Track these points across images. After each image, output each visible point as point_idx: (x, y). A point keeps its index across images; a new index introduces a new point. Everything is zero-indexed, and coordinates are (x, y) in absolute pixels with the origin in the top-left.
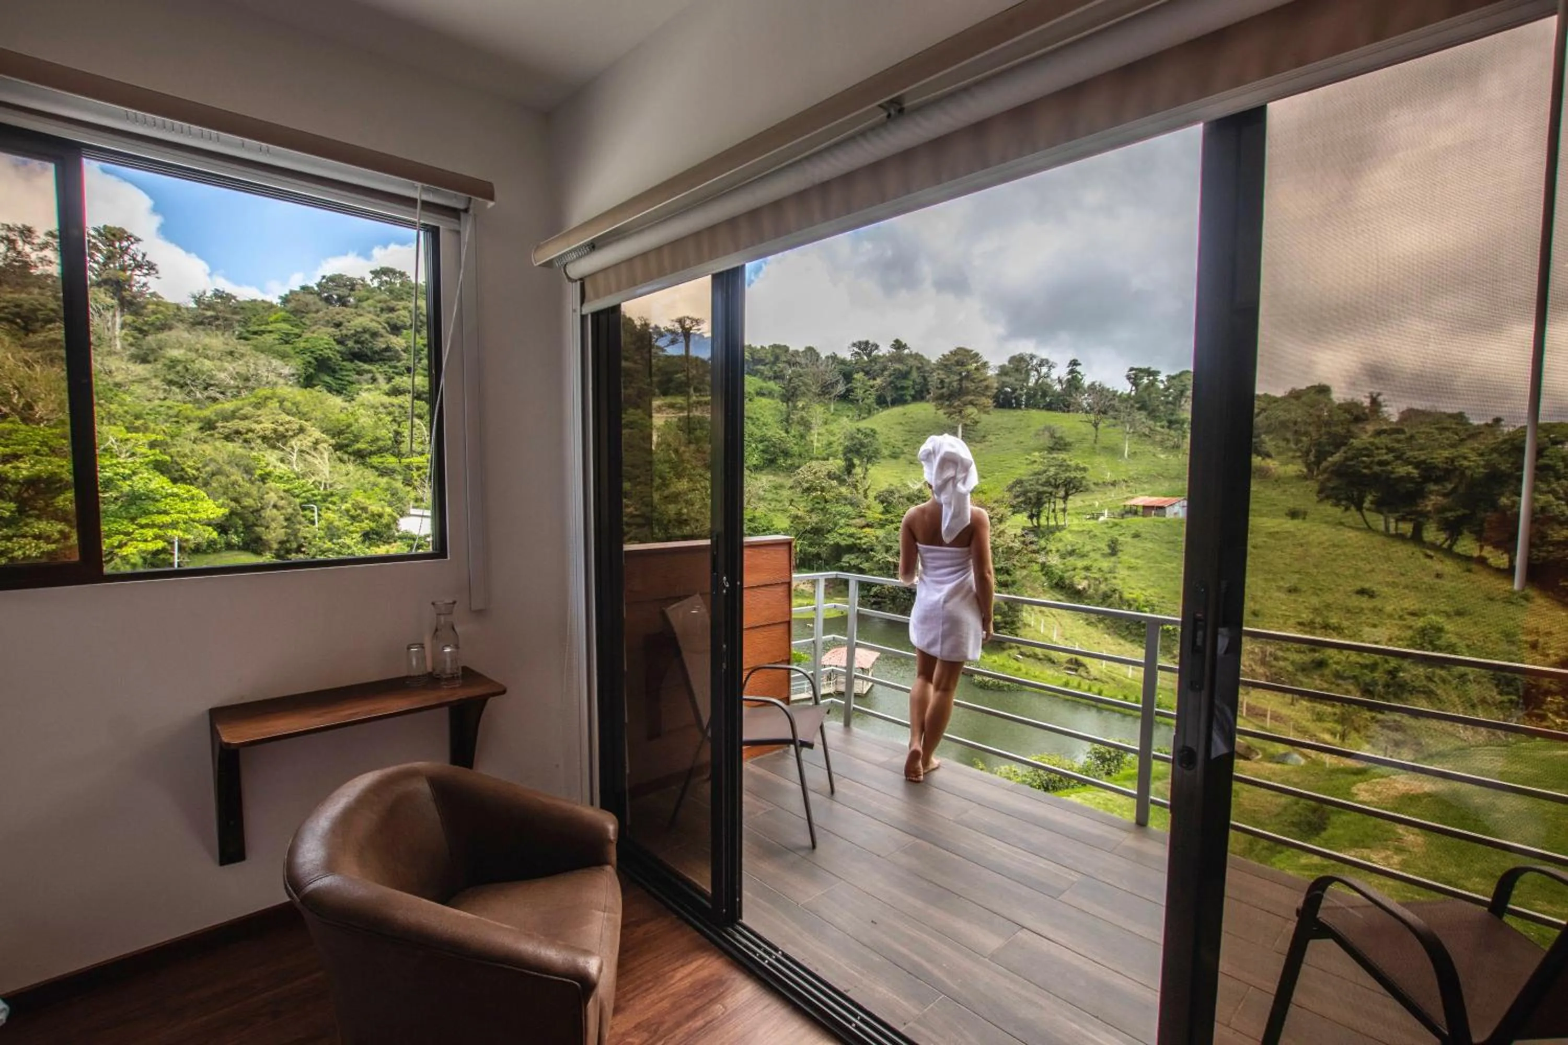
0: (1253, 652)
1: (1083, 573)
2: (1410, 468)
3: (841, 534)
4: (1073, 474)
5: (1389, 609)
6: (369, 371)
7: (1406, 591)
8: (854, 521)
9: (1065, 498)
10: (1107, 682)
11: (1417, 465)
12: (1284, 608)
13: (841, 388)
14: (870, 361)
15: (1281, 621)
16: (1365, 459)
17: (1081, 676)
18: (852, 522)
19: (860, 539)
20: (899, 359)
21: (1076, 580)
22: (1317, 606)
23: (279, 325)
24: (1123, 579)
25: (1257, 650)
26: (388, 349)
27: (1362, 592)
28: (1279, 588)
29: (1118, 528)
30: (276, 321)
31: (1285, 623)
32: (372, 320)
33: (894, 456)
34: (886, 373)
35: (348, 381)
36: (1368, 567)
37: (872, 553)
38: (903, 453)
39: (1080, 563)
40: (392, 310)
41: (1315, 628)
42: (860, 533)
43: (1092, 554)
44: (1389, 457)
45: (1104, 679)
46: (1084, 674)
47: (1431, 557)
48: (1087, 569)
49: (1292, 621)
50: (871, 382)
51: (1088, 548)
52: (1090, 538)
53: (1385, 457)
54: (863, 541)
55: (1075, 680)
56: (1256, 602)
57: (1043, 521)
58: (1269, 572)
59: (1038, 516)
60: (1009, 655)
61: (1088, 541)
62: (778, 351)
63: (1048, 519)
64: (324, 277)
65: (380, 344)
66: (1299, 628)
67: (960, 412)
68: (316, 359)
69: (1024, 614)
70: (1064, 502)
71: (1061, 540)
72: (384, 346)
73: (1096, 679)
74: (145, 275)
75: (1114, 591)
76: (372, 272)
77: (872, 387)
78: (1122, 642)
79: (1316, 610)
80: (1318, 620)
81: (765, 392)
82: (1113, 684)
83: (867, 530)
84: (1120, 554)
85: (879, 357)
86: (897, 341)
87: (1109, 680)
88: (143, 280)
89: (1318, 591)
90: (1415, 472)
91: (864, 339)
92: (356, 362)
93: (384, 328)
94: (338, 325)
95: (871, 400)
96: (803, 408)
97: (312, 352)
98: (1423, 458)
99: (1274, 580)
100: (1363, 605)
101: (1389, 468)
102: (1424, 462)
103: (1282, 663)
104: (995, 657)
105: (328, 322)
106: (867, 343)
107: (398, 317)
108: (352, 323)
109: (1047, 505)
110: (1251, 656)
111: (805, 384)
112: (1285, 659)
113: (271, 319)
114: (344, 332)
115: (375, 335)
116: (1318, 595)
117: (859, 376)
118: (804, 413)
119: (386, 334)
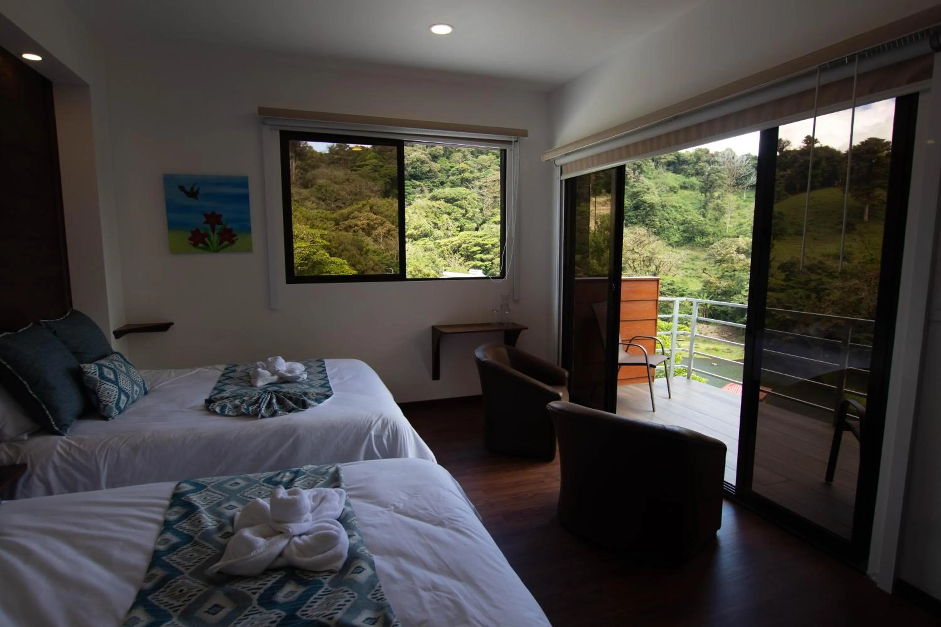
6: (419, 186)
13: (754, 179)
23: (371, 161)
26: (430, 171)
30: (370, 159)
32: (422, 153)
33: (799, 234)
34: (797, 164)
40: (433, 145)
50: (782, 173)
62: (700, 153)
65: (426, 168)
67: (868, 194)
68: (391, 179)
72: (428, 169)
77: (782, 176)
81: (687, 185)
86: (808, 138)
92: (412, 180)
93: (428, 158)
95: (781, 187)
96: (719, 197)
97: (389, 176)
108: (411, 156)
111: (721, 178)
113: (368, 157)
115: (423, 162)
118: (719, 201)
119: (429, 162)
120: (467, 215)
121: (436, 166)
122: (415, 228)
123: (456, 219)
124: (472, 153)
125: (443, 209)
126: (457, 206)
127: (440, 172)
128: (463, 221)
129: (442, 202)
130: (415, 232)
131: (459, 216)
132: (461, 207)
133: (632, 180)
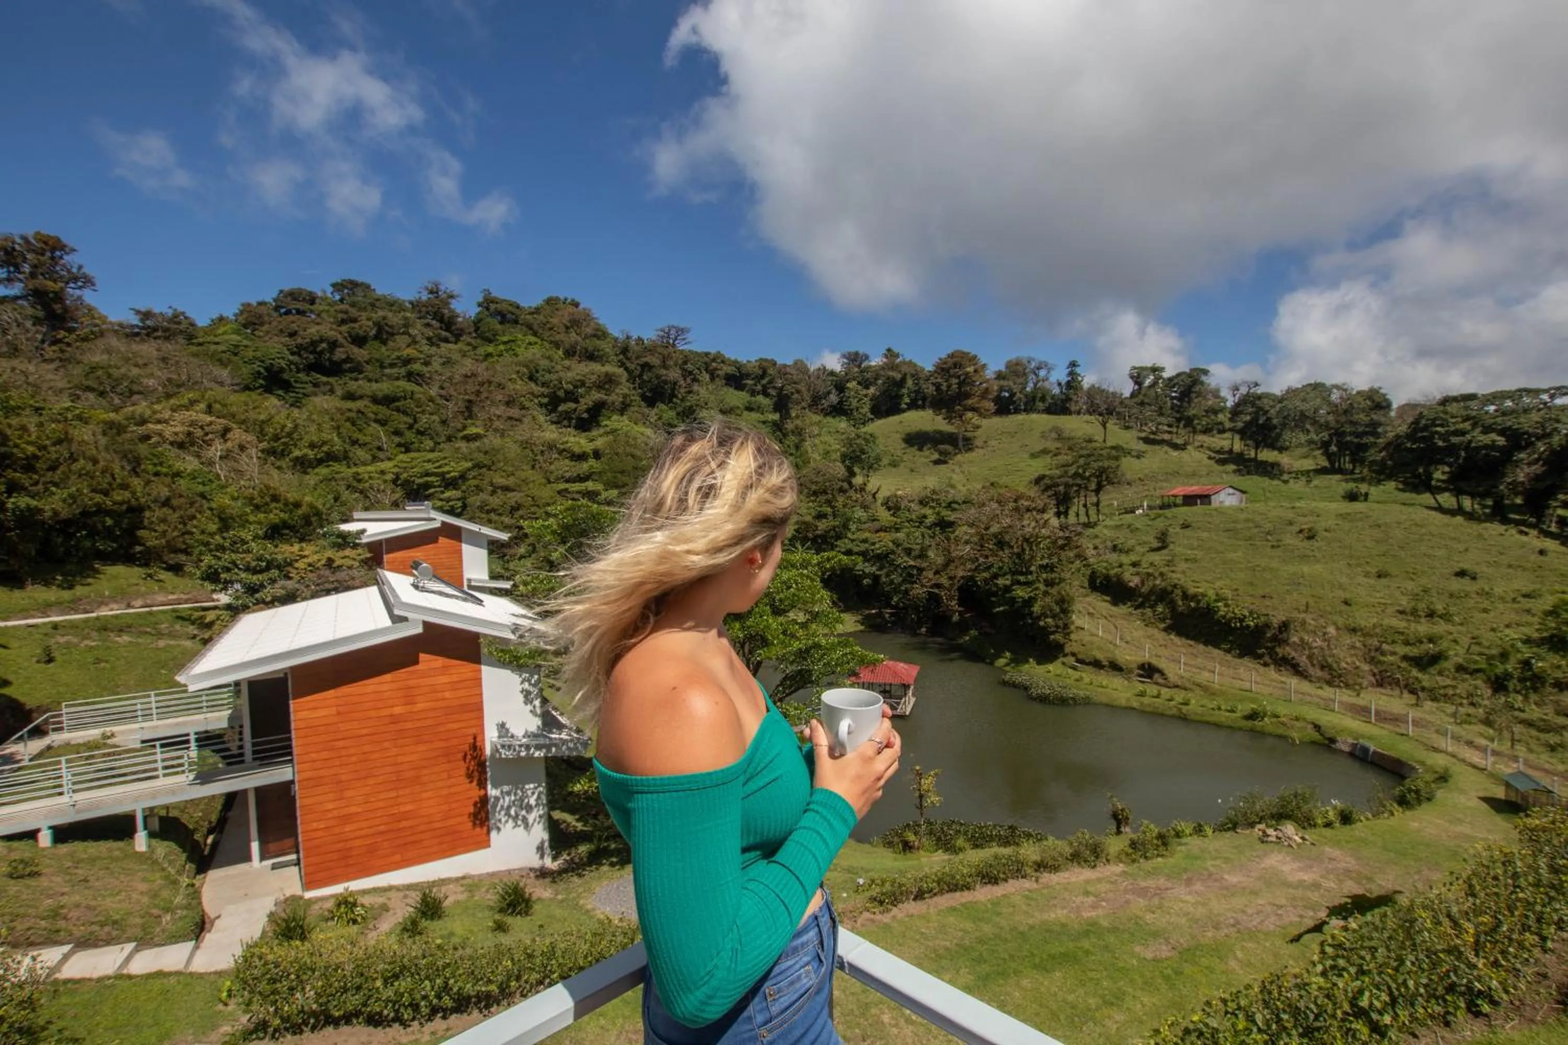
0: (1353, 647)
1: (1132, 570)
2: (1494, 436)
3: (853, 541)
4: (1106, 464)
5: (1498, 590)
6: (327, 383)
7: (1510, 570)
8: (866, 526)
9: (1097, 491)
10: (1191, 690)
11: (1502, 432)
12: (1378, 595)
13: (834, 398)
14: (862, 372)
15: (1379, 610)
16: (1438, 429)
17: (1157, 683)
18: (864, 526)
19: (874, 544)
20: (893, 367)
21: (1127, 576)
22: (1416, 591)
23: (226, 337)
24: (1184, 572)
25: (1358, 645)
26: (348, 360)
27: (1461, 574)
28: (1367, 574)
29: (1162, 518)
30: (225, 333)
31: (1383, 611)
32: (331, 329)
33: (894, 464)
34: (880, 382)
35: (304, 394)
36: (1461, 547)
37: (892, 556)
38: (902, 461)
39: (1125, 559)
40: (354, 320)
41: (1420, 617)
42: (874, 537)
43: (1138, 548)
44: (1467, 425)
45: (1188, 685)
46: (1161, 681)
47: (1526, 534)
48: (1134, 565)
49: (1390, 610)
50: (865, 392)
51: (1131, 542)
52: (1132, 531)
53: (1461, 426)
54: (877, 546)
55: (1152, 689)
56: (1344, 590)
57: (1072, 519)
58: (1351, 557)
59: (1066, 514)
60: (1064, 664)
61: (1129, 535)
62: (765, 364)
63: (1077, 515)
64: (281, 291)
65: (339, 354)
66: (1400, 616)
67: (961, 417)
68: (266, 369)
69: (1074, 617)
70: (1097, 495)
71: (1096, 537)
72: (344, 357)
73: (1177, 686)
74: (80, 288)
75: (1175, 586)
76: (334, 285)
77: (866, 396)
78: (1192, 643)
79: (1416, 597)
80: (1421, 606)
81: (753, 406)
82: (1198, 691)
83: (882, 534)
84: (1171, 546)
85: (870, 367)
86: (889, 350)
87: (1194, 687)
88: (78, 292)
89: (1412, 575)
90: (1501, 441)
91: (853, 350)
92: (313, 373)
93: (345, 338)
94: (293, 335)
95: (866, 409)
96: (797, 417)
97: (262, 361)
98: (1509, 423)
99: (1358, 565)
100: (1468, 588)
101: (1468, 437)
102: (1510, 428)
103: (1391, 658)
104: (1051, 667)
105: (281, 331)
106: (857, 354)
107: (361, 327)
108: (309, 331)
109: (1076, 500)
110: (1353, 652)
111: (798, 392)
112: (1393, 653)
113: (220, 331)
114: (299, 341)
115: (334, 345)
116: (1413, 580)
117: (852, 385)
118: (798, 422)
119: (346, 344)
120: (416, 426)
121: (360, 354)
122: (312, 446)
123: (397, 433)
124: (429, 339)
125: (372, 416)
126: (398, 410)
127: (367, 363)
128: (410, 436)
129: (366, 402)
130: (311, 454)
131: (402, 426)
132: (405, 413)
133: (682, 391)
